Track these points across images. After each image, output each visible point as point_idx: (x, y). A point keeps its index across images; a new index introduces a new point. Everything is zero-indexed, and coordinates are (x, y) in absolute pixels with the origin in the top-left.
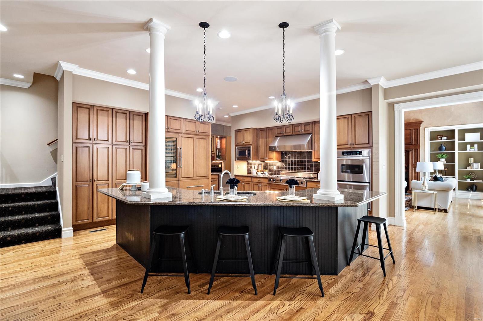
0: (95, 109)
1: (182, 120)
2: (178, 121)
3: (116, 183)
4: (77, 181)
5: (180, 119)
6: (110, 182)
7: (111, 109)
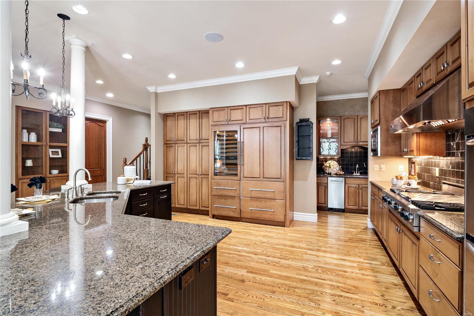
0: (176, 115)
1: (245, 107)
2: (239, 110)
3: (190, 177)
4: (167, 173)
5: (242, 107)
6: (185, 175)
7: (186, 113)
